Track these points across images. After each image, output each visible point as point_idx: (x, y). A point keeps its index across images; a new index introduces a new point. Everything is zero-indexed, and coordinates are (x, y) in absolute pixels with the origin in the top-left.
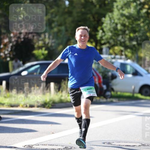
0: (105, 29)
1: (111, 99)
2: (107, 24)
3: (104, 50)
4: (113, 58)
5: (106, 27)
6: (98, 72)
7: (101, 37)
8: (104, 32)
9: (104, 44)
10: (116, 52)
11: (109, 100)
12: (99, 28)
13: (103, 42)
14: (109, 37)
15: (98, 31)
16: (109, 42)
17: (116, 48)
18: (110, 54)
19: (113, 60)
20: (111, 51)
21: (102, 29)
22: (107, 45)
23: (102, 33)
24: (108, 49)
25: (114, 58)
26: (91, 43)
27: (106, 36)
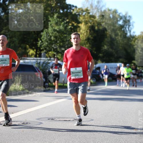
0: (43, 40)
1: (49, 88)
2: (44, 36)
3: (42, 54)
4: (49, 60)
5: (43, 38)
6: (39, 69)
7: (41, 45)
8: (42, 42)
9: (43, 50)
10: (50, 55)
11: (47, 89)
12: (39, 39)
13: (42, 49)
14: (46, 45)
15: (38, 41)
16: (45, 49)
17: (50, 52)
18: (47, 57)
19: (49, 61)
20: (47, 55)
21: (41, 40)
22: (45, 51)
24: (45, 54)
25: (50, 60)
26: (33, 49)
27: (44, 45)
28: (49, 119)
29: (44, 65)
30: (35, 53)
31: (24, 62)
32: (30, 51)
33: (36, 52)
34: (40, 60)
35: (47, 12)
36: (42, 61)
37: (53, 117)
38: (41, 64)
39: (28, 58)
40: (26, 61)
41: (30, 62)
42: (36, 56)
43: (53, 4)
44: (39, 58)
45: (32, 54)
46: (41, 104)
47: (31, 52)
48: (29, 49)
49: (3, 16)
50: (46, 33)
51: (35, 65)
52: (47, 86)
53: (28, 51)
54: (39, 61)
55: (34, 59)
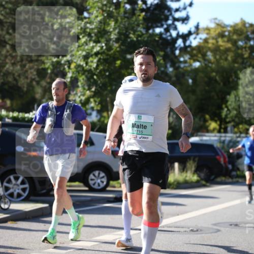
0: (230, 108)
1: (237, 179)
2: (232, 102)
3: (229, 129)
4: (237, 137)
5: (230, 105)
6: (223, 151)
7: (226, 116)
8: (228, 110)
9: (229, 122)
10: (241, 130)
11: (235, 180)
12: (224, 106)
13: (228, 120)
14: (234, 115)
15: (222, 109)
16: (233, 121)
17: (241, 126)
18: (236, 133)
19: (239, 139)
20: (236, 130)
21: (227, 107)
22: (232, 123)
23: (227, 111)
24: (233, 128)
25: (239, 137)
26: (216, 121)
27: (231, 114)
28: (231, 225)
30: (218, 127)
31: (201, 140)
32: (210, 124)
33: (220, 126)
34: (225, 137)
35: (236, 65)
36: (228, 139)
37: (238, 221)
38: (226, 142)
39: (207, 134)
40: (205, 138)
41: (210, 140)
42: (219, 132)
43: (245, 54)
44: (223, 135)
45: (214, 129)
46: (223, 203)
47: (213, 125)
48: (210, 122)
49: (172, 72)
50: (235, 96)
51: (217, 145)
52: (234, 175)
53: (207, 124)
54: (223, 139)
55: (215, 136)
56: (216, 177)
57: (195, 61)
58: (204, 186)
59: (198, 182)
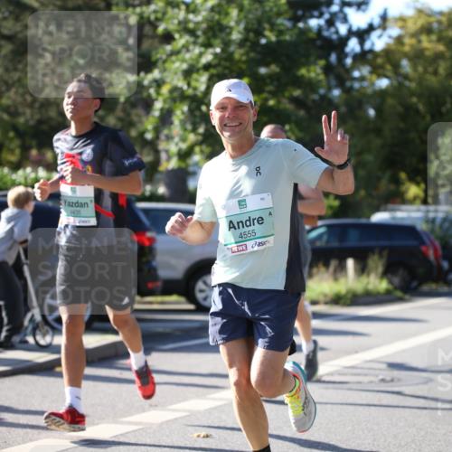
6: (432, 237)
26: (418, 184)
29: (446, 225)
30: (421, 194)
31: (394, 218)
32: (408, 189)
33: (426, 191)
34: (436, 211)
36: (441, 215)
38: (438, 222)
39: (404, 207)
40: (399, 215)
41: (409, 218)
42: (425, 202)
44: (432, 208)
45: (415, 198)
47: (413, 190)
48: (407, 184)
49: (339, 97)
51: (422, 226)
53: (403, 188)
54: (431, 215)
55: (418, 210)
56: (420, 284)
57: (380, 76)
58: (400, 300)
59: (388, 292)
